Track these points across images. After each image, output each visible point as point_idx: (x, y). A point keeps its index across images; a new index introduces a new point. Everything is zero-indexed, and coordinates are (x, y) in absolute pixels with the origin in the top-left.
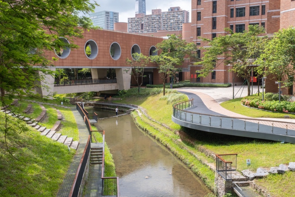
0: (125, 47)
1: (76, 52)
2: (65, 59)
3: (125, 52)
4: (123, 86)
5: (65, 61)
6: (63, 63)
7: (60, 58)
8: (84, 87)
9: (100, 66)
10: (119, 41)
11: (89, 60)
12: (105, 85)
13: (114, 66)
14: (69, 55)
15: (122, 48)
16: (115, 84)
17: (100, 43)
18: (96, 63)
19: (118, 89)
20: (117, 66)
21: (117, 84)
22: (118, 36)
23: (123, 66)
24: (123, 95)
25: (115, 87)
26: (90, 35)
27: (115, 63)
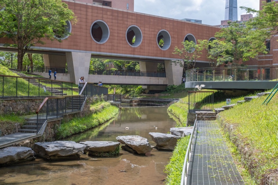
0: (176, 36)
1: (116, 38)
2: (103, 45)
3: (176, 42)
4: (173, 81)
5: (102, 47)
6: (100, 48)
7: (97, 43)
8: (125, 78)
9: (144, 55)
10: (169, 29)
11: (131, 47)
12: (150, 78)
13: (161, 57)
14: (108, 40)
15: (173, 37)
16: (164, 78)
17: (144, 30)
18: (140, 52)
19: (167, 84)
20: (165, 57)
21: (166, 78)
22: (167, 23)
23: (173, 58)
24: (172, 91)
25: (164, 82)
26: (133, 21)
27: (164, 54)
